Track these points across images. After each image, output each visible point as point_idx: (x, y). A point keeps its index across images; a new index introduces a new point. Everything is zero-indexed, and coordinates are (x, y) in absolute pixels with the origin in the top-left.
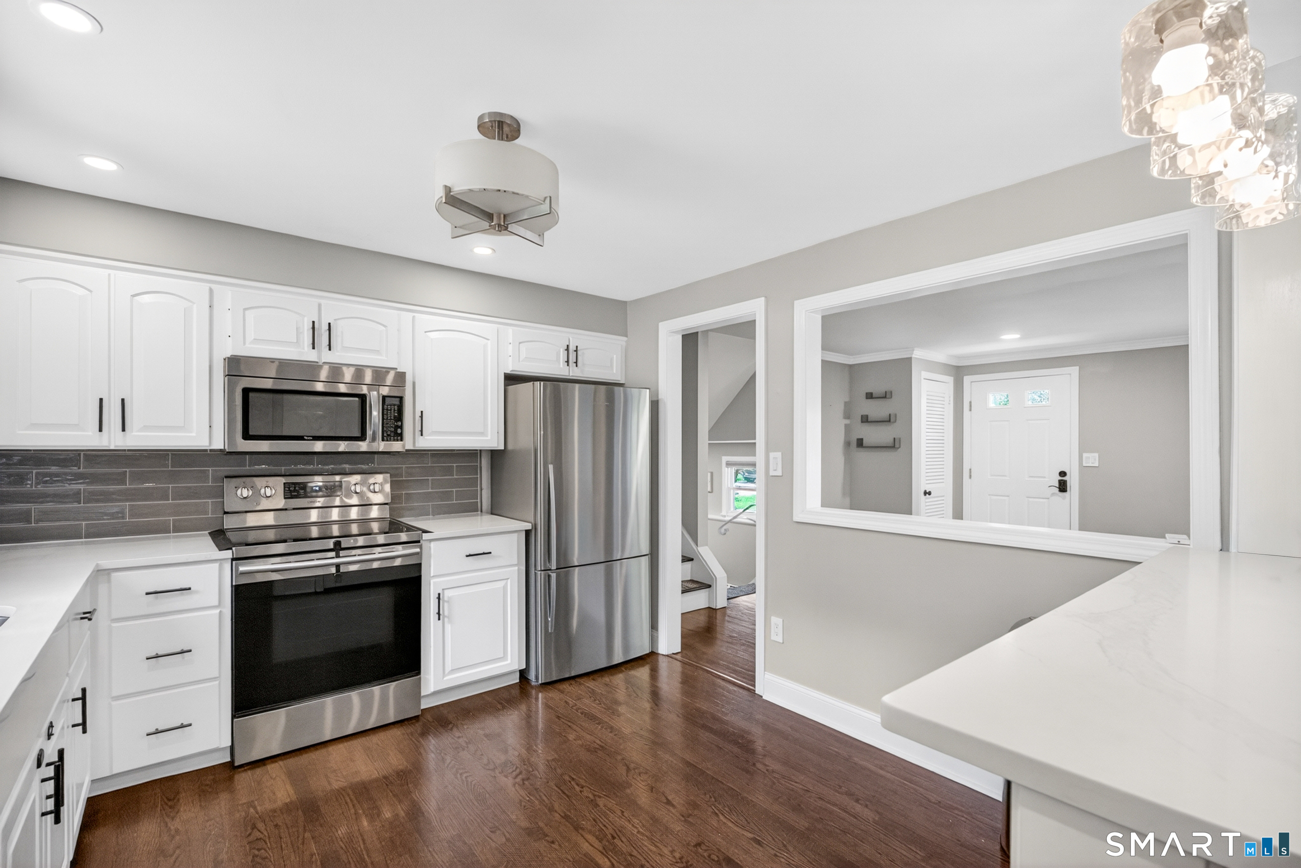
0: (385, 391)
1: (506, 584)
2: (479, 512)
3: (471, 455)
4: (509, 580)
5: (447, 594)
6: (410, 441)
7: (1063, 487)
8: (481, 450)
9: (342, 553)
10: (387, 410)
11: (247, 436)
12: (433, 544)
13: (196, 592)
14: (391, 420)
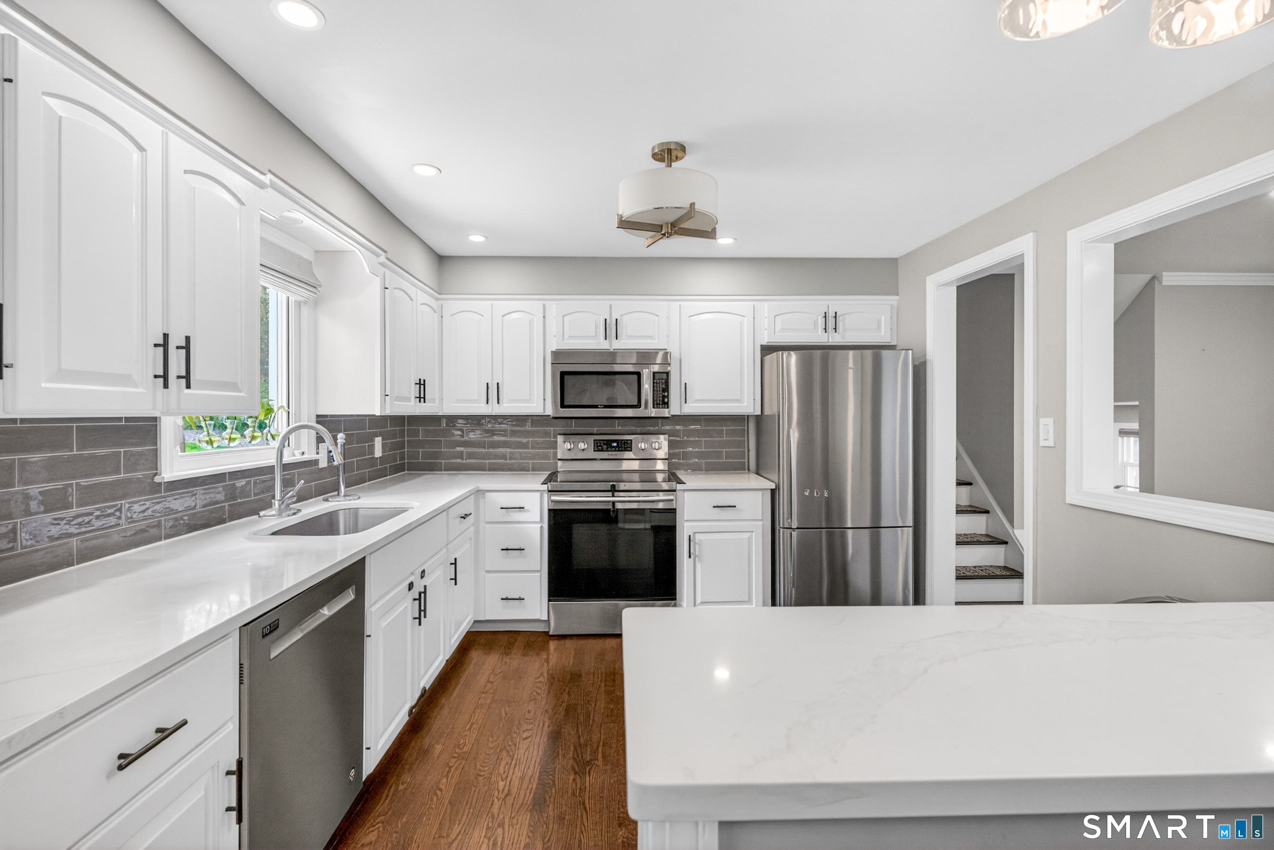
0: (656, 368)
1: (752, 535)
2: (747, 471)
3: (740, 419)
4: (754, 533)
5: (698, 537)
6: (675, 408)
8: (748, 416)
9: (616, 494)
10: (657, 383)
11: (563, 406)
12: (686, 494)
13: (528, 511)
14: (660, 391)
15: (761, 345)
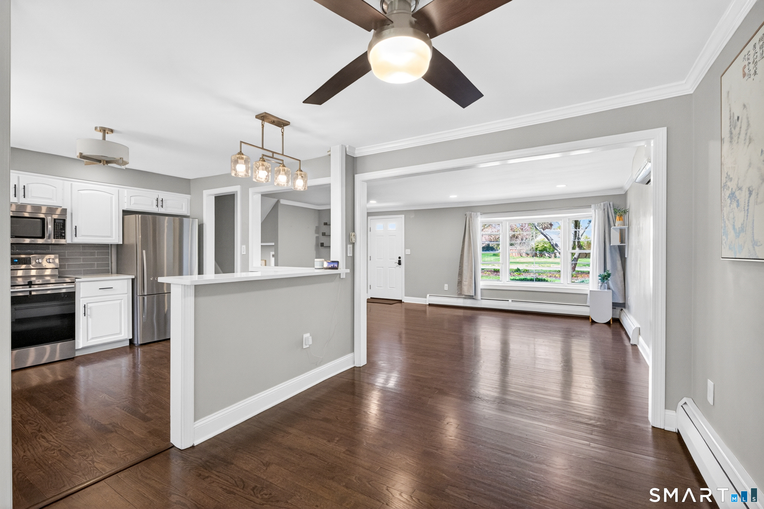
0: (55, 217)
1: (122, 301)
2: (110, 273)
3: (106, 247)
4: (123, 300)
5: (90, 305)
6: (69, 239)
7: (400, 263)
8: (111, 245)
9: (32, 286)
10: (57, 225)
12: (81, 284)
14: (58, 230)
15: (123, 210)
